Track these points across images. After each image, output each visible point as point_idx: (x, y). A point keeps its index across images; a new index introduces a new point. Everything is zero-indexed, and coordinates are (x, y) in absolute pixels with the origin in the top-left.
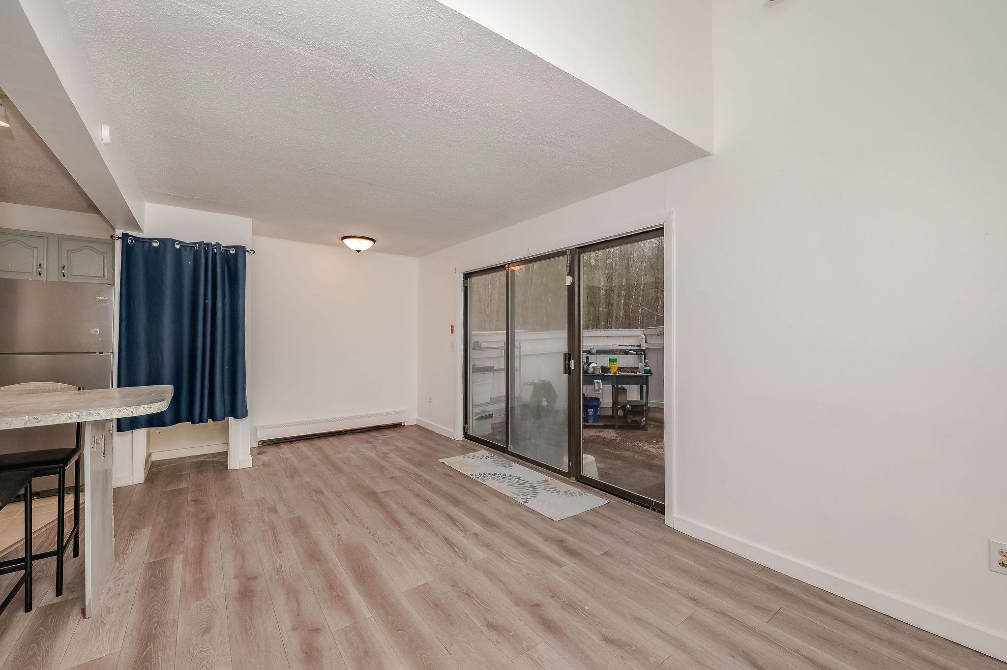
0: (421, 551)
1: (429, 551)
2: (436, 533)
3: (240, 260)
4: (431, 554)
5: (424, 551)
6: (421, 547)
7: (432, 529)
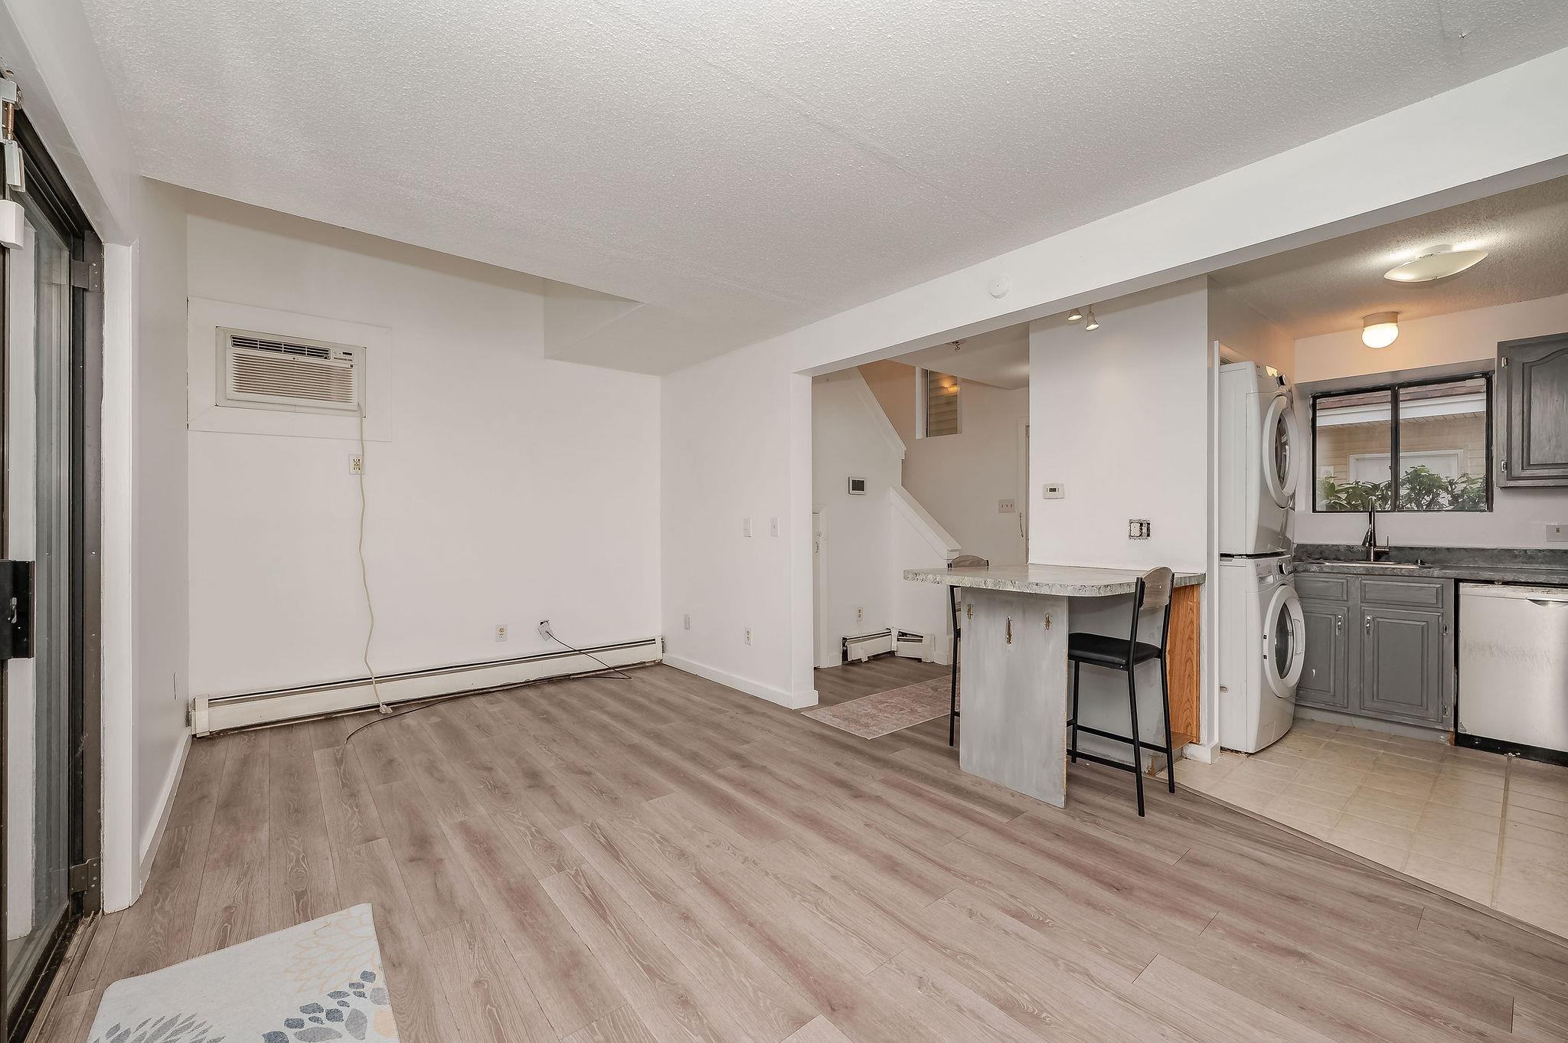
0: (657, 836)
1: (645, 835)
2: (633, 867)
4: (645, 832)
5: (654, 836)
6: (658, 841)
7: (640, 876)
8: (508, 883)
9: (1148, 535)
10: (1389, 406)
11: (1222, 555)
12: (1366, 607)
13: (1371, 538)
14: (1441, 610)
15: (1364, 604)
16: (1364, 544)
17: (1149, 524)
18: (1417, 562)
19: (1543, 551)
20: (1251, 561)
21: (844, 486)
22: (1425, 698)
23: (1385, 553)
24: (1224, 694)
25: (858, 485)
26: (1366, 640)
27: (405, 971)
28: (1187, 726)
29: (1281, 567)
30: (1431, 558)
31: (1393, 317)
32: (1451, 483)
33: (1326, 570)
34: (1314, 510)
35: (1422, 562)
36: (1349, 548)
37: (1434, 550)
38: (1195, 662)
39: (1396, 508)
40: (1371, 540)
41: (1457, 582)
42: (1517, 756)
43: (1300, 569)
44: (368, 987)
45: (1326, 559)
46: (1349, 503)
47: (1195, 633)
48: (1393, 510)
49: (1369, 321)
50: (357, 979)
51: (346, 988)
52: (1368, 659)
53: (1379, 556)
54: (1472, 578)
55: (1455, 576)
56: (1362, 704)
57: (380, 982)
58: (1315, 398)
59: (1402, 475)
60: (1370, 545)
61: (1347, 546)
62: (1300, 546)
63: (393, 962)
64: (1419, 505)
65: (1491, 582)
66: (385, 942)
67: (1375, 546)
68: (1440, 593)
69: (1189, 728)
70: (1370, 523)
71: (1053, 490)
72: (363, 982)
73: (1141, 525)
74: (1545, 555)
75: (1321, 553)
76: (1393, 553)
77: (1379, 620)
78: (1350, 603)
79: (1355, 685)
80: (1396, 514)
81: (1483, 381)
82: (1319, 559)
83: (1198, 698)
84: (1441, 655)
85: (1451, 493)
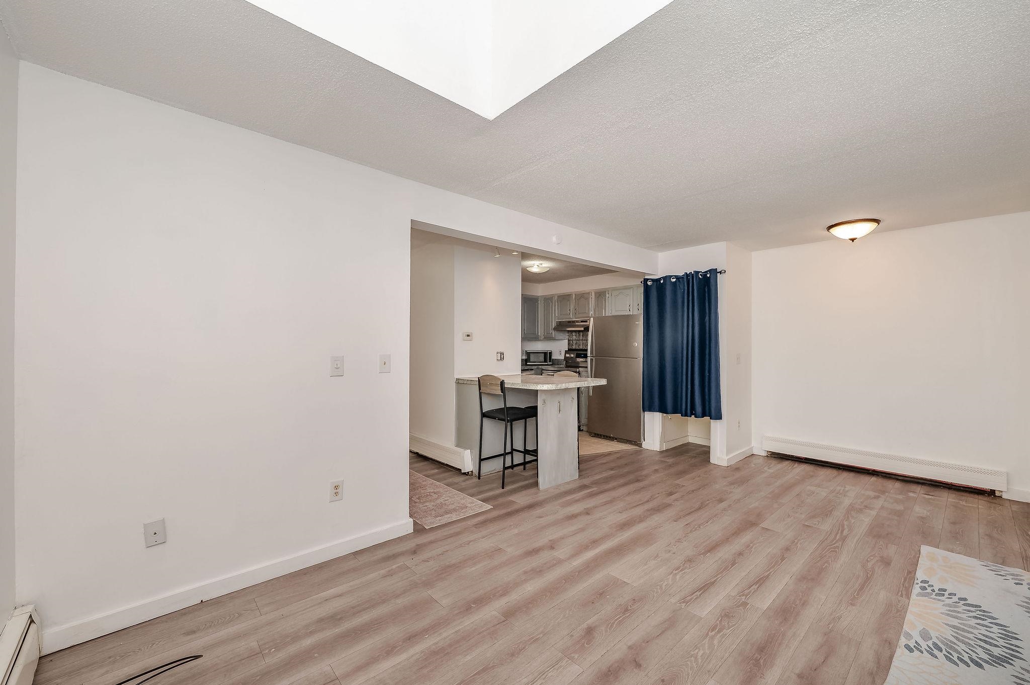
3: (712, 281)
8: (781, 623)
27: (885, 636)
44: (912, 644)
50: (916, 652)
51: (925, 652)
57: (903, 641)
63: (890, 645)
66: (888, 659)
71: (468, 336)
72: (913, 648)
73: (501, 354)
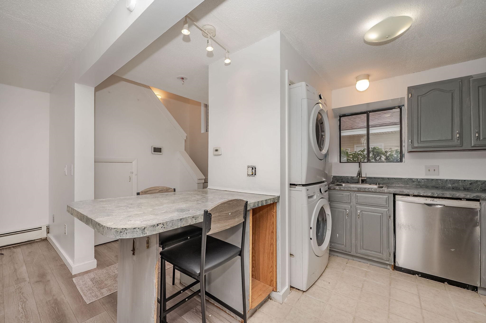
9: (255, 175)
10: (366, 129)
11: (291, 184)
12: (358, 206)
13: (359, 174)
14: (388, 208)
15: (357, 205)
16: (357, 177)
17: (255, 168)
18: (377, 184)
19: (424, 179)
20: (304, 188)
21: (150, 150)
22: (382, 249)
23: (365, 180)
24: (293, 259)
25: (157, 150)
26: (358, 221)
28: (271, 281)
29: (320, 189)
30: (382, 182)
31: (367, 77)
32: (386, 152)
33: (342, 189)
34: (340, 162)
35: (379, 184)
36: (352, 178)
37: (383, 179)
38: (274, 246)
39: (369, 161)
40: (360, 175)
41: (395, 195)
42: (419, 276)
43: (332, 188)
45: (344, 182)
46: (353, 159)
47: (275, 229)
48: (367, 162)
49: (358, 79)
52: (359, 230)
53: (363, 181)
54: (401, 193)
55: (393, 192)
56: (356, 251)
58: (340, 117)
59: (370, 149)
60: (360, 177)
61: (352, 177)
62: (334, 177)
64: (376, 160)
65: (408, 195)
67: (361, 177)
68: (387, 200)
69: (272, 282)
70: (359, 167)
71: (217, 151)
73: (253, 168)
74: (424, 181)
75: (342, 180)
76: (368, 180)
77: (363, 212)
78: (352, 204)
79: (354, 242)
80: (369, 164)
81: (398, 110)
82: (341, 182)
83: (276, 266)
84: (388, 228)
85: (386, 156)
